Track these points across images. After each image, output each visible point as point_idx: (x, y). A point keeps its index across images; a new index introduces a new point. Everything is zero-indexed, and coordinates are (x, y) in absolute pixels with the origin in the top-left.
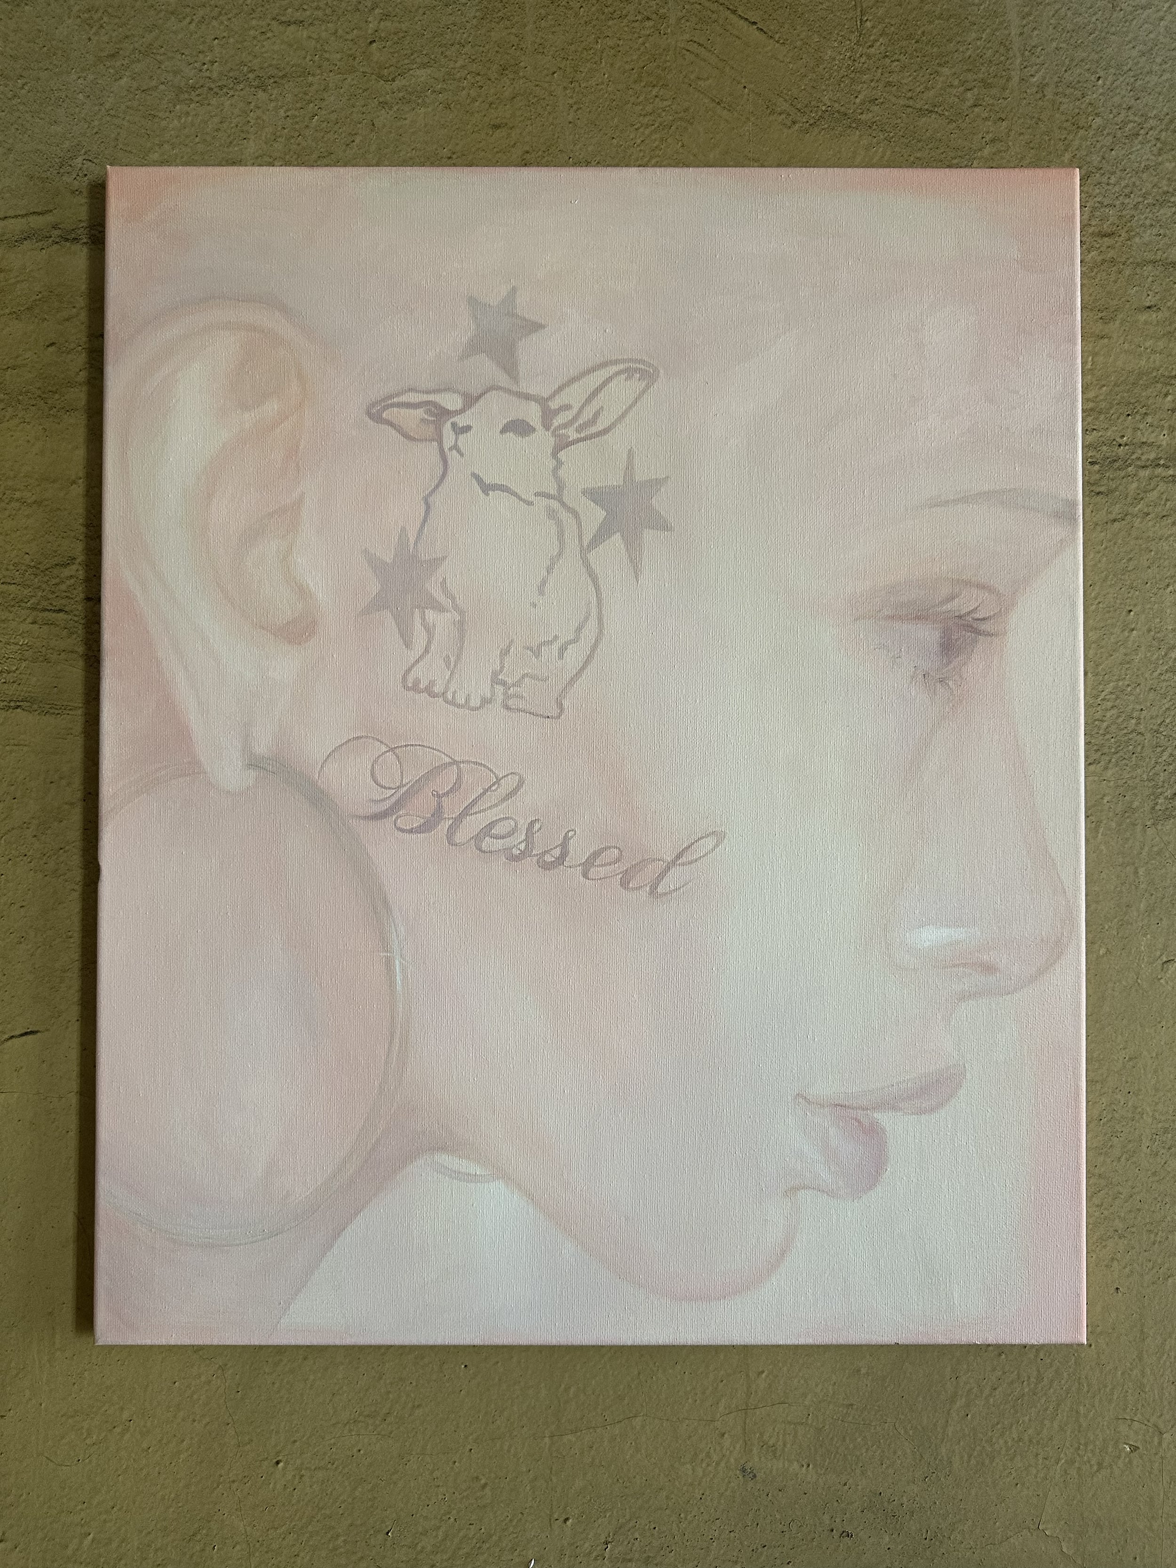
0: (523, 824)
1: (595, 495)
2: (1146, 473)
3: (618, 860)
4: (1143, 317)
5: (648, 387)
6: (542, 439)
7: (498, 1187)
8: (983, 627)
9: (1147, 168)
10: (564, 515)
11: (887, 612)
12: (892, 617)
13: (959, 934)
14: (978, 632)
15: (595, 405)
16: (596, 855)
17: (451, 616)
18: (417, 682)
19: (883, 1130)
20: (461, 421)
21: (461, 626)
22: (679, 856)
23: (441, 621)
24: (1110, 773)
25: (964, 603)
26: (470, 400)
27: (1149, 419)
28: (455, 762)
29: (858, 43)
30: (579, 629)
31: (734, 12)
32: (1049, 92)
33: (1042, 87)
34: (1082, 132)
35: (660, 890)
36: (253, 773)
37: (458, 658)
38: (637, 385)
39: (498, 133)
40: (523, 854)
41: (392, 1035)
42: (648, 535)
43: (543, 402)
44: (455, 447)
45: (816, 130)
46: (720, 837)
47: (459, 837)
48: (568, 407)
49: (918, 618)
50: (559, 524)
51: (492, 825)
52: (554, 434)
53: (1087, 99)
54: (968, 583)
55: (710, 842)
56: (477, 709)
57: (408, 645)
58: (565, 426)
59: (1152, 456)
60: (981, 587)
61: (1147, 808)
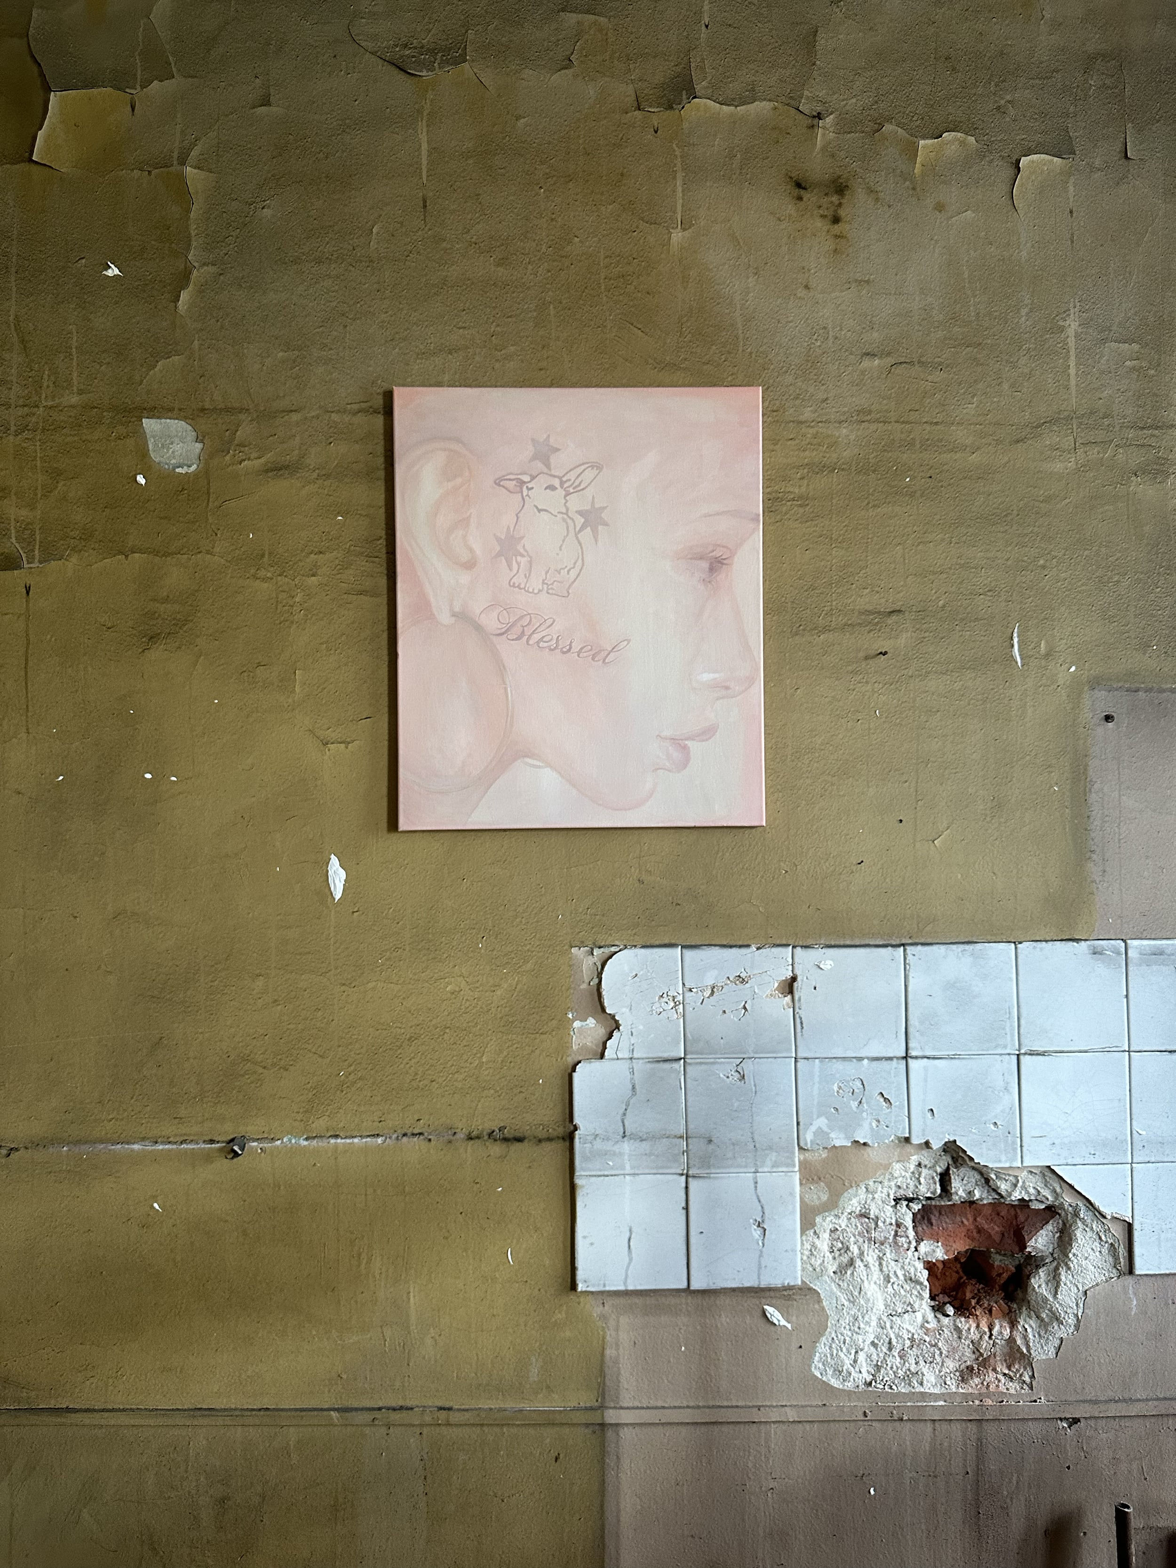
0: (555, 637)
1: (580, 513)
2: (790, 503)
3: (591, 650)
4: (790, 442)
5: (599, 473)
6: (560, 492)
7: (548, 770)
8: (725, 562)
9: (791, 385)
10: (570, 522)
11: (689, 556)
12: (691, 559)
13: (716, 675)
14: (723, 564)
15: (580, 479)
16: (582, 649)
17: (526, 559)
18: (514, 583)
19: (689, 748)
20: (530, 485)
21: (530, 562)
22: (613, 649)
23: (523, 561)
24: (774, 618)
25: (717, 554)
26: (533, 478)
27: (791, 482)
28: (529, 614)
29: (680, 337)
30: (575, 563)
31: (632, 324)
32: (754, 356)
33: (751, 353)
34: (766, 371)
35: (606, 661)
36: (454, 619)
37: (529, 575)
38: (596, 472)
39: (542, 372)
40: (555, 648)
41: (508, 715)
42: (600, 528)
43: (560, 478)
44: (528, 495)
45: (664, 371)
46: (629, 641)
47: (531, 642)
48: (570, 480)
49: (701, 558)
50: (567, 523)
51: (543, 637)
52: (565, 490)
53: (768, 358)
54: (719, 545)
55: (626, 643)
56: (536, 594)
57: (511, 570)
58: (569, 487)
59: (792, 497)
60: (723, 547)
61: (790, 631)
